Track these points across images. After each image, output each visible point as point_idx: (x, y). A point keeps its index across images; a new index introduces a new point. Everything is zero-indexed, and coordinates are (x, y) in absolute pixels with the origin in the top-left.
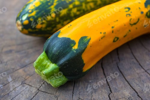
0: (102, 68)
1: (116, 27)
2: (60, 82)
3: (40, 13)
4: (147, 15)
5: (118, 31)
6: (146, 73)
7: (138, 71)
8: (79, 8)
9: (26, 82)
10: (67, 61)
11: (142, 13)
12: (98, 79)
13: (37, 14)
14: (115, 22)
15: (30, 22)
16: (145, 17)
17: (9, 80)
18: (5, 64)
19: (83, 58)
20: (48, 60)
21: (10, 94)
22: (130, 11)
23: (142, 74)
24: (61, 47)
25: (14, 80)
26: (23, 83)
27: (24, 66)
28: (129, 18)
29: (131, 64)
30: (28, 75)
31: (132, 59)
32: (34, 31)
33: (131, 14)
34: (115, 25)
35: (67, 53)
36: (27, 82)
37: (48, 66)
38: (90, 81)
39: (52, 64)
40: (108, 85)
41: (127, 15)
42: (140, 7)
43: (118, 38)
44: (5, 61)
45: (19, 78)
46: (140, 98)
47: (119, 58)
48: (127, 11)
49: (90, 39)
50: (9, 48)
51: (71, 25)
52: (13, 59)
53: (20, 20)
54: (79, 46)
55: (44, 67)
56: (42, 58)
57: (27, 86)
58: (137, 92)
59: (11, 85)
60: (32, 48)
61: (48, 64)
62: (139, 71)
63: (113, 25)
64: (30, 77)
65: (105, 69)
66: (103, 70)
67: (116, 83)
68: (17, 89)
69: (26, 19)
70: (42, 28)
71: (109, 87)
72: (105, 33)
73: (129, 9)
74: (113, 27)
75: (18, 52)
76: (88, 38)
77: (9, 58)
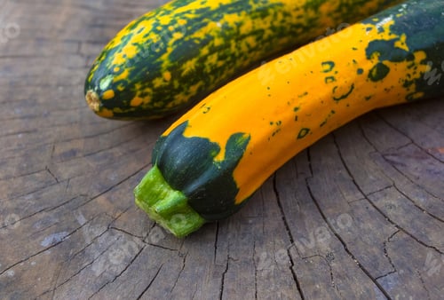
0: (275, 190)
1: (302, 108)
2: (190, 226)
3: (139, 74)
4: (370, 75)
5: (308, 115)
6: (366, 201)
7: (349, 198)
8: (221, 53)
9: (116, 224)
10: (203, 186)
11: (360, 71)
12: (267, 216)
13: (132, 74)
14: (301, 96)
15: (117, 93)
16: (367, 80)
17: (80, 222)
18: (66, 184)
19: (235, 179)
20: (163, 183)
21: (87, 251)
22: (334, 69)
23: (358, 204)
24: (191, 158)
25: (92, 221)
26: (111, 228)
27: (108, 189)
28: (331, 86)
29: (335, 180)
30: (118, 208)
31: (339, 169)
32: (126, 111)
33: (336, 76)
34: (301, 104)
35: (203, 169)
36: (118, 224)
37: (165, 195)
38: (250, 221)
39: (172, 191)
40: (288, 229)
41: (327, 78)
42: (356, 60)
43: (307, 130)
44: (65, 176)
45: (100, 216)
46: (350, 254)
47: (310, 166)
48: (326, 71)
49: (249, 138)
50: (69, 146)
51: (209, 108)
52: (81, 174)
53: (96, 88)
54: (227, 154)
55: (156, 197)
56: (152, 179)
57: (119, 233)
58: (346, 242)
59: (86, 231)
60: (119, 144)
61: (165, 190)
62: (352, 197)
63: (297, 105)
64: (124, 214)
65: (280, 194)
66: (277, 195)
67: (304, 223)
68: (100, 241)
69: (108, 88)
70: (142, 103)
71: (290, 234)
72: (280, 122)
73: (332, 64)
74: (296, 109)
75: (90, 154)
76: (246, 136)
77: (72, 170)
